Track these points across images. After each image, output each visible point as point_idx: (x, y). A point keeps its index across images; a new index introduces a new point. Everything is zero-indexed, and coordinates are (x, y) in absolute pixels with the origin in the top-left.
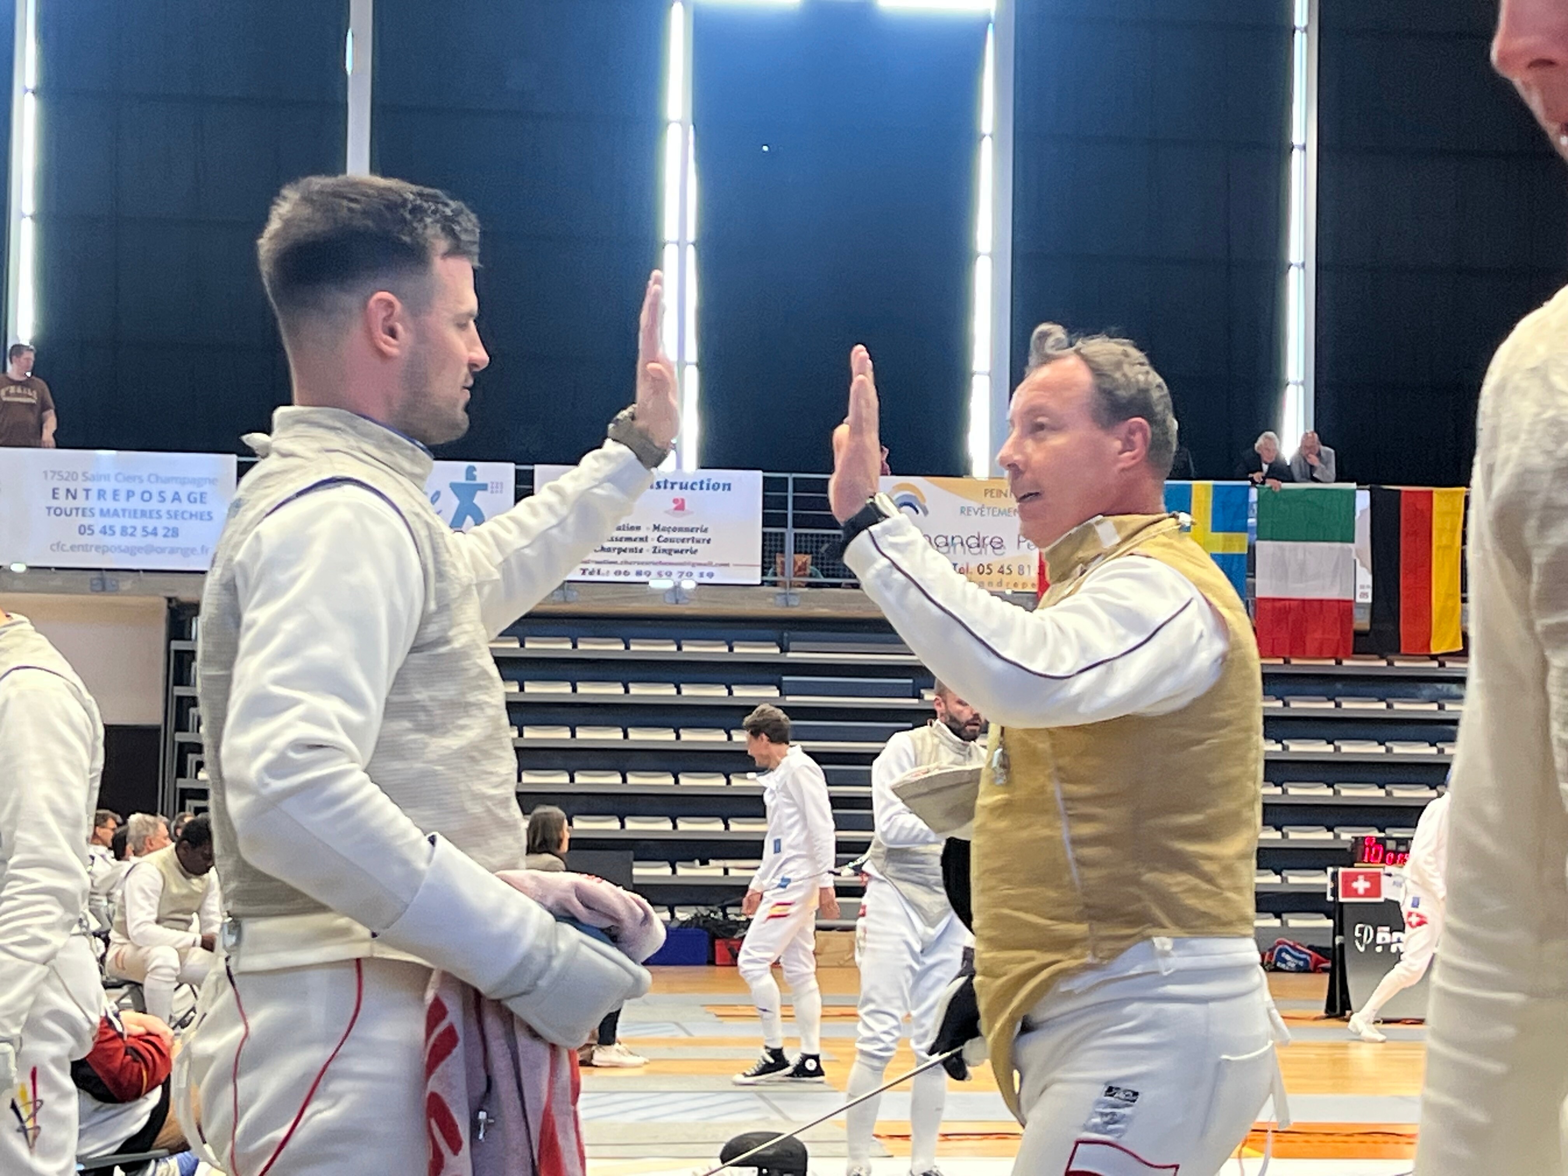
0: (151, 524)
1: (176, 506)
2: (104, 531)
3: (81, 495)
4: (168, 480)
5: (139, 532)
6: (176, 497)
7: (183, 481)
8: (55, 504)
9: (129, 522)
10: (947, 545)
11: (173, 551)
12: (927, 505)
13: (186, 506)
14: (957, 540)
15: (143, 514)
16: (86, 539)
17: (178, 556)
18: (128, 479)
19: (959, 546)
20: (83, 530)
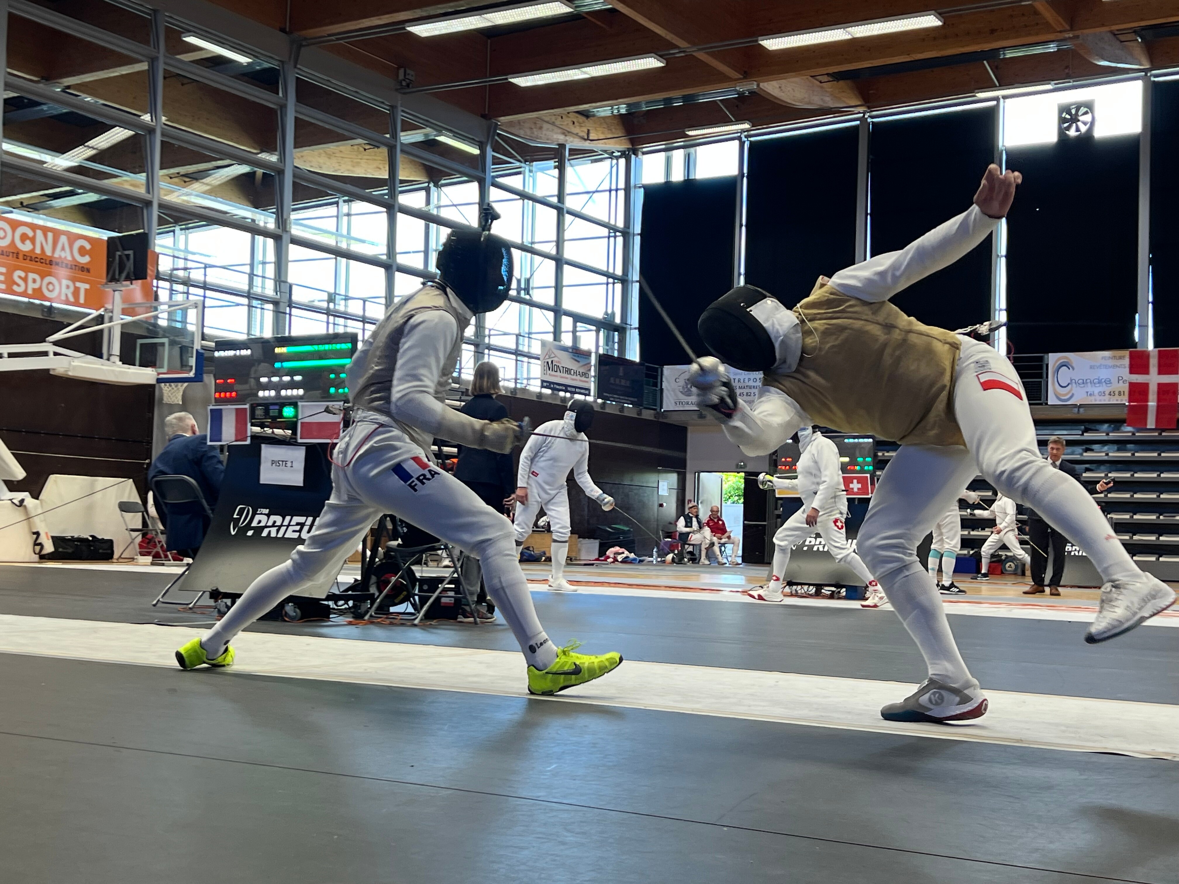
9: (748, 390)
10: (1083, 383)
12: (1074, 365)
14: (1088, 381)
19: (1089, 384)
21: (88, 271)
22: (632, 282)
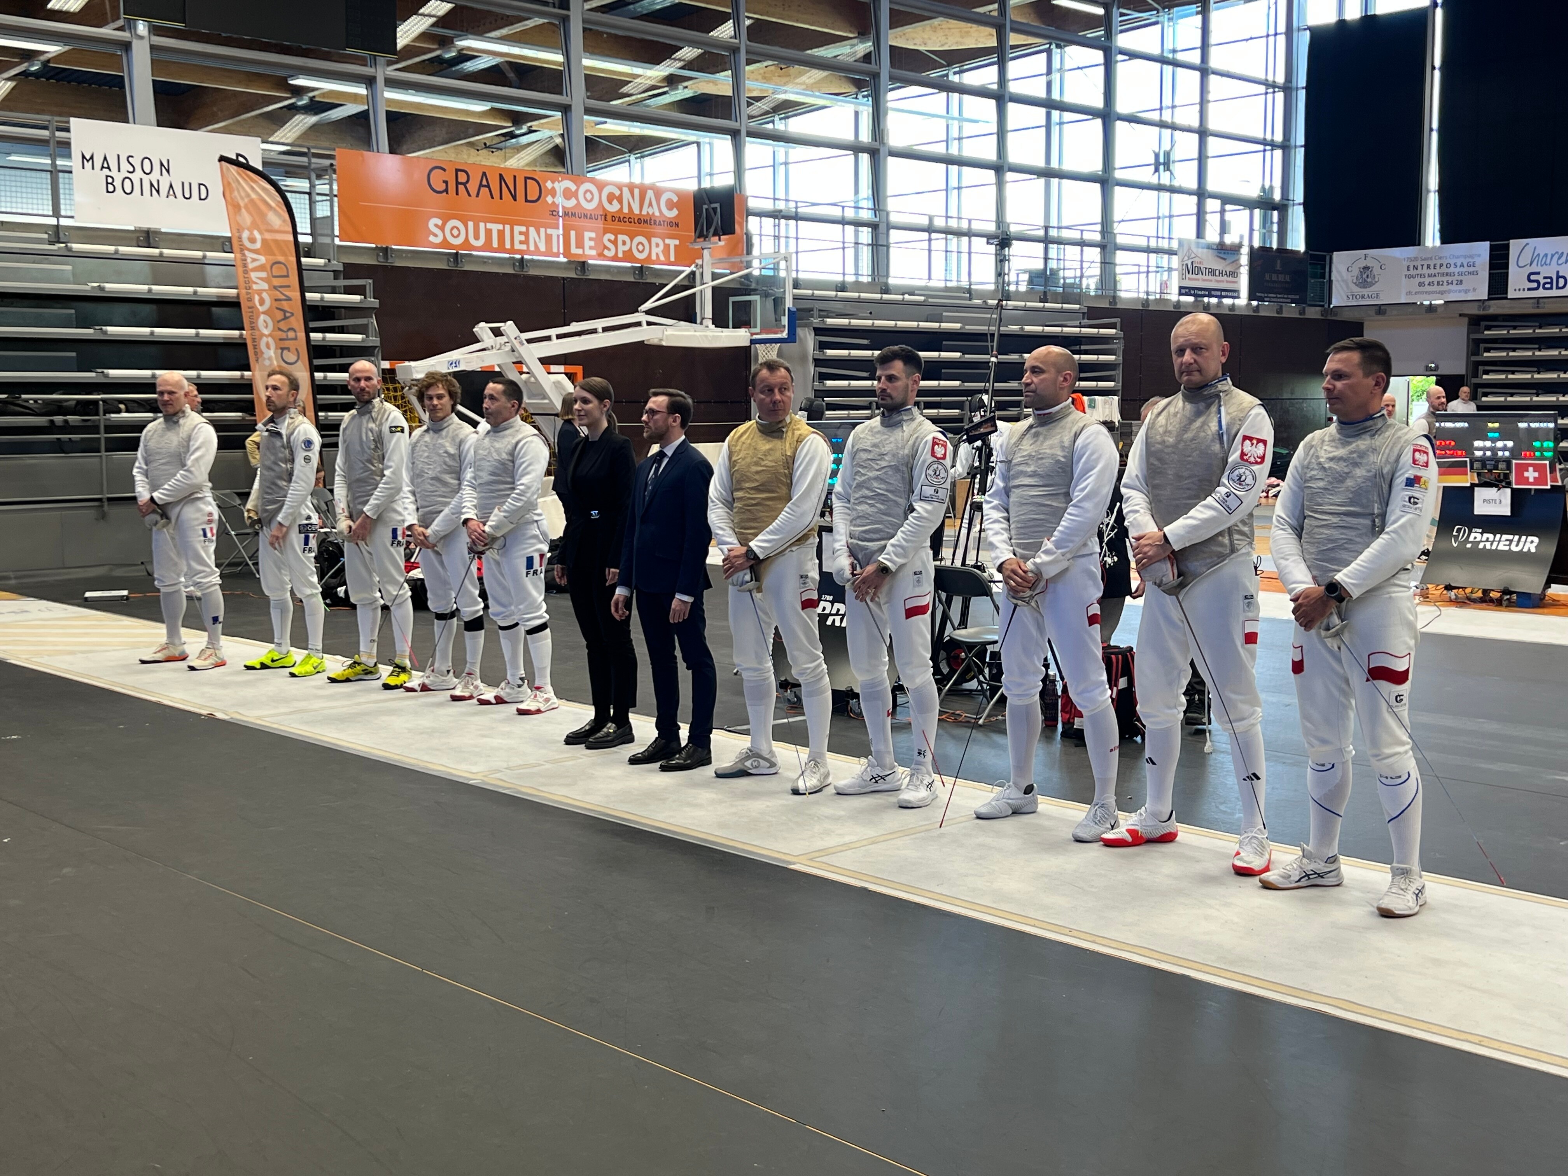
0: (1450, 279)
1: (1462, 269)
2: (1429, 285)
3: (1420, 267)
4: (1458, 257)
5: (1445, 283)
6: (1462, 265)
7: (1465, 257)
8: (1409, 273)
9: (1440, 279)
11: (1460, 291)
13: (1466, 269)
15: (1447, 274)
16: (1422, 289)
17: (1463, 294)
18: (1440, 258)
20: (1421, 284)
21: (677, 225)
22: (1296, 147)
